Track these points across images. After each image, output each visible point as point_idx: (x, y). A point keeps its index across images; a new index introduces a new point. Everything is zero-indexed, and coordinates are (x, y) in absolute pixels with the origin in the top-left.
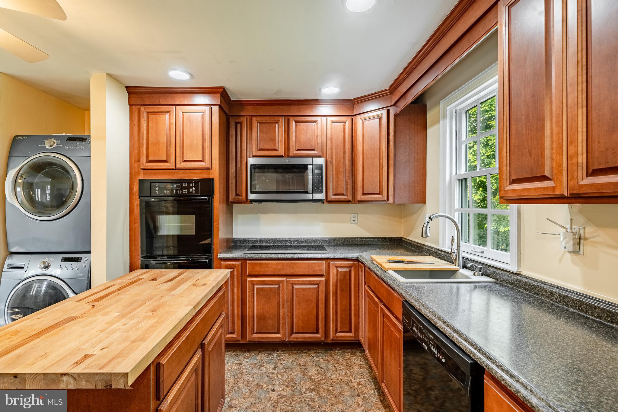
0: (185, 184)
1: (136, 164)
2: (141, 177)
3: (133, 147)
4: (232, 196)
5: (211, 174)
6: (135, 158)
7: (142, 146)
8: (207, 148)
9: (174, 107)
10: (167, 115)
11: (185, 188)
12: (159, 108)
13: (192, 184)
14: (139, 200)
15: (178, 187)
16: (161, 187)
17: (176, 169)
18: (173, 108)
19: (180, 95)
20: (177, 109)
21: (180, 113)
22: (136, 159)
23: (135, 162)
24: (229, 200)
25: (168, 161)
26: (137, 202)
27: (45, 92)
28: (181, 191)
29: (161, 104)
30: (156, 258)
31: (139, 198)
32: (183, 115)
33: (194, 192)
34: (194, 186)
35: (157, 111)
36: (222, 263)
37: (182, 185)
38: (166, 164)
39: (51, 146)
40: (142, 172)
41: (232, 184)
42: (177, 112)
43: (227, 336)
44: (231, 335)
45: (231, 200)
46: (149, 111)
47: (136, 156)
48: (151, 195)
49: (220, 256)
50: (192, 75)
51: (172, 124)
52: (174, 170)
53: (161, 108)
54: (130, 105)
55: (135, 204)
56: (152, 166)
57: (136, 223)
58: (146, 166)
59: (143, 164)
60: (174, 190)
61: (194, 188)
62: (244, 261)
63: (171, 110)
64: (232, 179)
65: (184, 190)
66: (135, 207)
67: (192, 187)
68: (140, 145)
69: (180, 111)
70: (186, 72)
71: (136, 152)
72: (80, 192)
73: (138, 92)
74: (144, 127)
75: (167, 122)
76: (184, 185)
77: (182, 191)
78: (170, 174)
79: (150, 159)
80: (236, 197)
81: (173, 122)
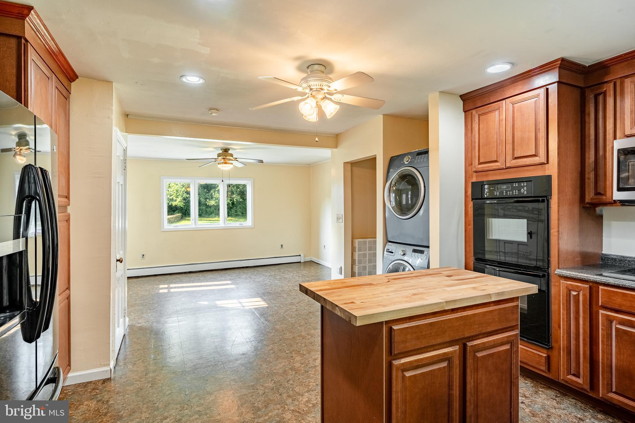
0: (516, 184)
1: (470, 167)
2: (474, 180)
3: (468, 151)
4: (590, 196)
5: (548, 170)
6: (468, 162)
7: (475, 149)
8: (542, 139)
9: (504, 101)
10: (497, 112)
11: (515, 188)
12: (488, 107)
13: (524, 184)
14: (472, 202)
15: (508, 187)
16: (491, 189)
17: (506, 169)
18: (503, 103)
19: (510, 86)
20: (506, 102)
21: (511, 105)
22: (470, 162)
23: (469, 166)
24: (584, 201)
25: (498, 160)
26: (471, 204)
27: (410, 118)
28: (511, 192)
29: (491, 102)
30: (487, 262)
31: (472, 201)
32: (513, 107)
33: (525, 193)
34: (525, 186)
35: (487, 111)
36: (561, 281)
37: (512, 186)
38: (496, 164)
39: (408, 161)
40: (475, 174)
41: (589, 179)
42: (507, 106)
43: (569, 377)
44: (574, 378)
45: (588, 200)
46: (480, 113)
47: (470, 160)
48: (482, 197)
49: (558, 271)
50: (512, 64)
51: (502, 120)
52: (505, 169)
53: (491, 106)
54: (465, 112)
55: (469, 206)
56: (483, 167)
57: (470, 224)
58: (478, 168)
59: (475, 167)
60: (504, 192)
61: (525, 188)
62: (595, 285)
63: (500, 105)
64: (589, 173)
65: (514, 191)
66: (469, 209)
67: (523, 187)
68: (473, 148)
69: (510, 103)
70: (504, 63)
71: (470, 155)
72: (423, 196)
73: (471, 97)
74: (476, 130)
75: (497, 119)
76: (514, 185)
77: (513, 192)
78: (500, 174)
79: (481, 161)
80: (596, 197)
81: (503, 118)
